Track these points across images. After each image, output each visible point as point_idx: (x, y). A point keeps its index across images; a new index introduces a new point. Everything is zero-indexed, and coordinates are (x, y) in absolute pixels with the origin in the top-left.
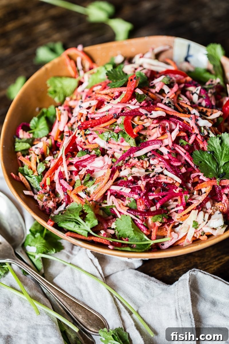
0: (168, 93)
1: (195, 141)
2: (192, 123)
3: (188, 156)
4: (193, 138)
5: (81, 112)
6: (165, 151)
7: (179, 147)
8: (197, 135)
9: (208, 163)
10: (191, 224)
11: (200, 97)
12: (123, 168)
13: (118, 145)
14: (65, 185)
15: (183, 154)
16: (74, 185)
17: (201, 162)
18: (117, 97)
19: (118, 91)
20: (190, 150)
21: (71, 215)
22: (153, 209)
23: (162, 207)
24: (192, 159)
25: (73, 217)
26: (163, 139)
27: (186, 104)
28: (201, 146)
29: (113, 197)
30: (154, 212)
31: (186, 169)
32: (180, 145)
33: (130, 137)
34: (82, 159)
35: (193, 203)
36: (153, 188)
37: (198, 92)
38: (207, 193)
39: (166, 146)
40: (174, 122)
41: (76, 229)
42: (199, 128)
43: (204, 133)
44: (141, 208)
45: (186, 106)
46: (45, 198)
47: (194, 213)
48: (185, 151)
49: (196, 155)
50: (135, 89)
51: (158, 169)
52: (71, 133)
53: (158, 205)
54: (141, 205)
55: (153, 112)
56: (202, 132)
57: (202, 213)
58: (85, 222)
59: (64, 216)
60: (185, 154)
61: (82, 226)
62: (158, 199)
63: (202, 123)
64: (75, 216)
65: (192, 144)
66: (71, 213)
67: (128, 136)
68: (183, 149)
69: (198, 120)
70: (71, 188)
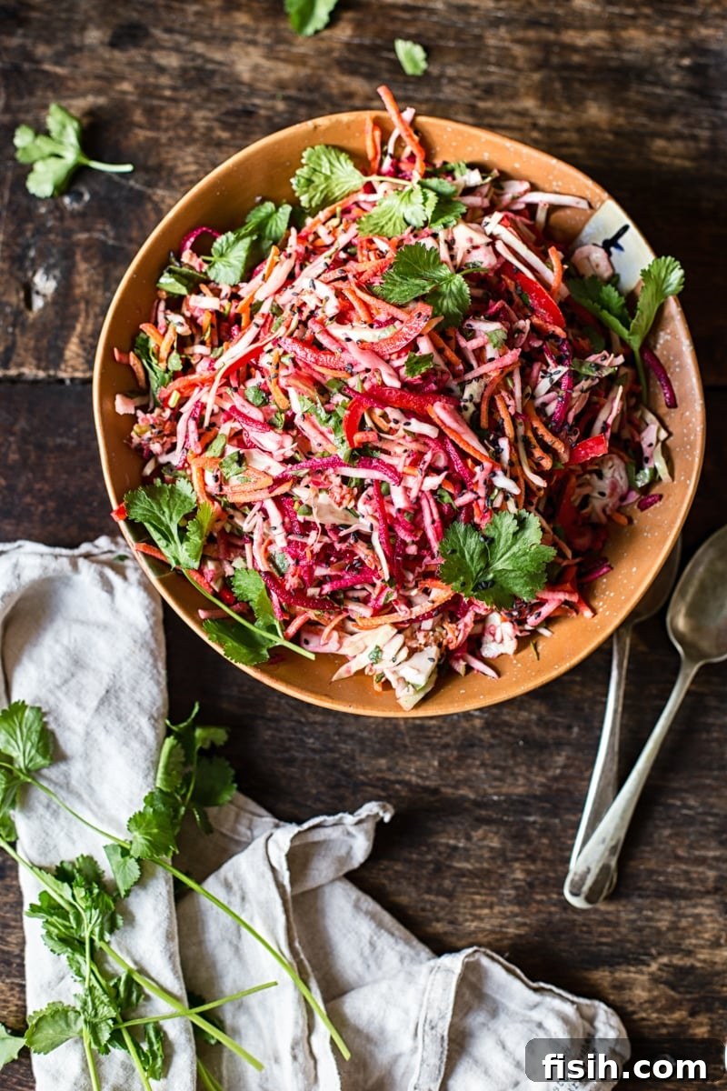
0: (492, 360)
1: (469, 506)
2: (480, 474)
3: (436, 529)
4: (468, 497)
5: (306, 298)
6: (399, 500)
7: (432, 501)
8: (479, 497)
9: (467, 557)
10: (371, 648)
11: (556, 385)
12: (303, 483)
13: (322, 433)
14: (193, 436)
15: (427, 520)
16: (211, 442)
17: (454, 551)
18: (381, 325)
19: (389, 314)
20: (448, 518)
21: (166, 509)
22: (312, 591)
23: (333, 594)
24: (441, 535)
25: (165, 519)
26: (409, 475)
27: (508, 406)
28: (477, 520)
29: (259, 518)
30: (313, 597)
31: (419, 550)
32: (436, 501)
33: (345, 438)
34: (245, 411)
35: (396, 611)
36: (332, 559)
37: (556, 378)
38: (437, 604)
39: (407, 490)
40: (447, 454)
41: (161, 543)
42: (490, 486)
43: (492, 501)
44: (291, 582)
45: (503, 413)
46: (148, 435)
47: (388, 630)
48: (436, 516)
49: (455, 533)
50: (421, 335)
51: (364, 524)
52: (269, 320)
53: (327, 588)
54: (293, 576)
55: (413, 421)
56: (492, 498)
57: (400, 638)
58: (182, 542)
59: (154, 505)
60: (433, 522)
61: (172, 546)
62: (331, 578)
63: (502, 481)
64: (171, 519)
65: (460, 508)
66: (169, 507)
67: (343, 434)
68: (435, 511)
69: (495, 475)
70: (199, 451)
